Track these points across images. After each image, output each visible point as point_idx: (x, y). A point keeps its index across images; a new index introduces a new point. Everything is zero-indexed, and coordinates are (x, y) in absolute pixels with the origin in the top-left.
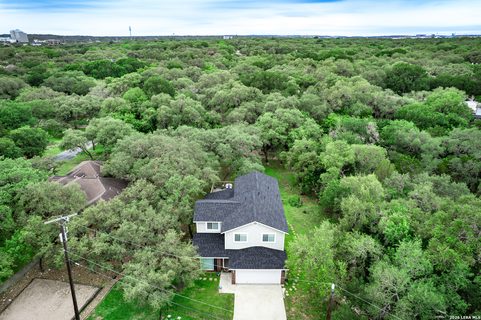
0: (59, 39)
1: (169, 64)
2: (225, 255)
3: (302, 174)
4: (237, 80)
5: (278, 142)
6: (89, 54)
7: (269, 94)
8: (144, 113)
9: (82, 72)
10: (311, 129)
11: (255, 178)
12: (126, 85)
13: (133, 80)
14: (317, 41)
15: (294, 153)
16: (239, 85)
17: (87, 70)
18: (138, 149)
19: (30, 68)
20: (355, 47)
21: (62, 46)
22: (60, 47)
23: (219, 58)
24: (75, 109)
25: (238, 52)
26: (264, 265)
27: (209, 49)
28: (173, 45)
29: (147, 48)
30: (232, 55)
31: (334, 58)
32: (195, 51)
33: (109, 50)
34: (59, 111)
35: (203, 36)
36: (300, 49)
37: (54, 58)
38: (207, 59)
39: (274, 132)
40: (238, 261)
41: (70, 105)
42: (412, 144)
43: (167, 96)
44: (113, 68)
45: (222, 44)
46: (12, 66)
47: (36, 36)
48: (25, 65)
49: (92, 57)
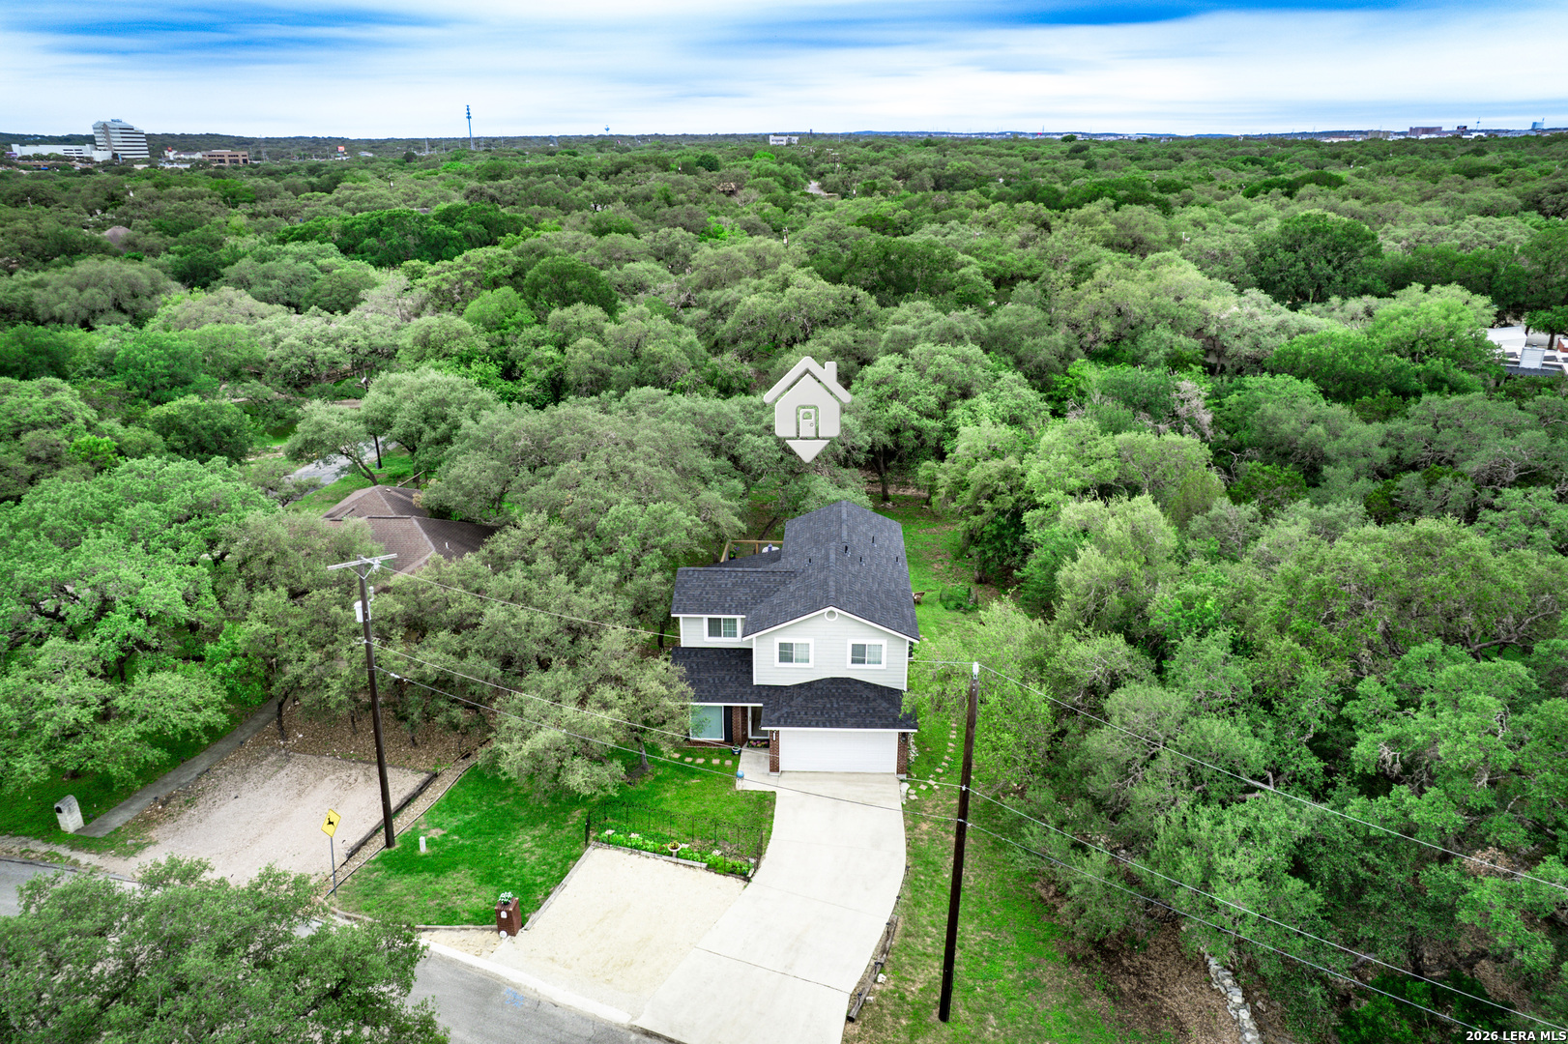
0: (242, 149)
1: (597, 223)
2: (753, 697)
3: (977, 520)
4: (804, 265)
5: (917, 438)
6: (348, 193)
7: (897, 305)
8: (528, 360)
9: (331, 247)
10: (1013, 403)
11: (840, 517)
12: (469, 283)
13: (491, 267)
14: (1072, 151)
15: (958, 466)
16: (808, 280)
17: (347, 240)
18: (521, 443)
19: (175, 234)
20: (1192, 168)
21: (256, 171)
22: (251, 174)
23: (753, 204)
24: (324, 352)
25: (813, 187)
26: (853, 720)
27: (721, 176)
28: (607, 163)
29: (527, 173)
30: (794, 194)
31: (1111, 202)
32: (676, 183)
33: (404, 180)
34: (276, 358)
35: (704, 136)
36: (1012, 176)
37: (241, 205)
38: (714, 207)
39: (906, 410)
40: (785, 710)
41: (308, 340)
42: (1301, 441)
43: (595, 312)
44: (424, 232)
45: (763, 162)
46: (121, 231)
47: (170, 140)
48: (159, 227)
49: (358, 202)
